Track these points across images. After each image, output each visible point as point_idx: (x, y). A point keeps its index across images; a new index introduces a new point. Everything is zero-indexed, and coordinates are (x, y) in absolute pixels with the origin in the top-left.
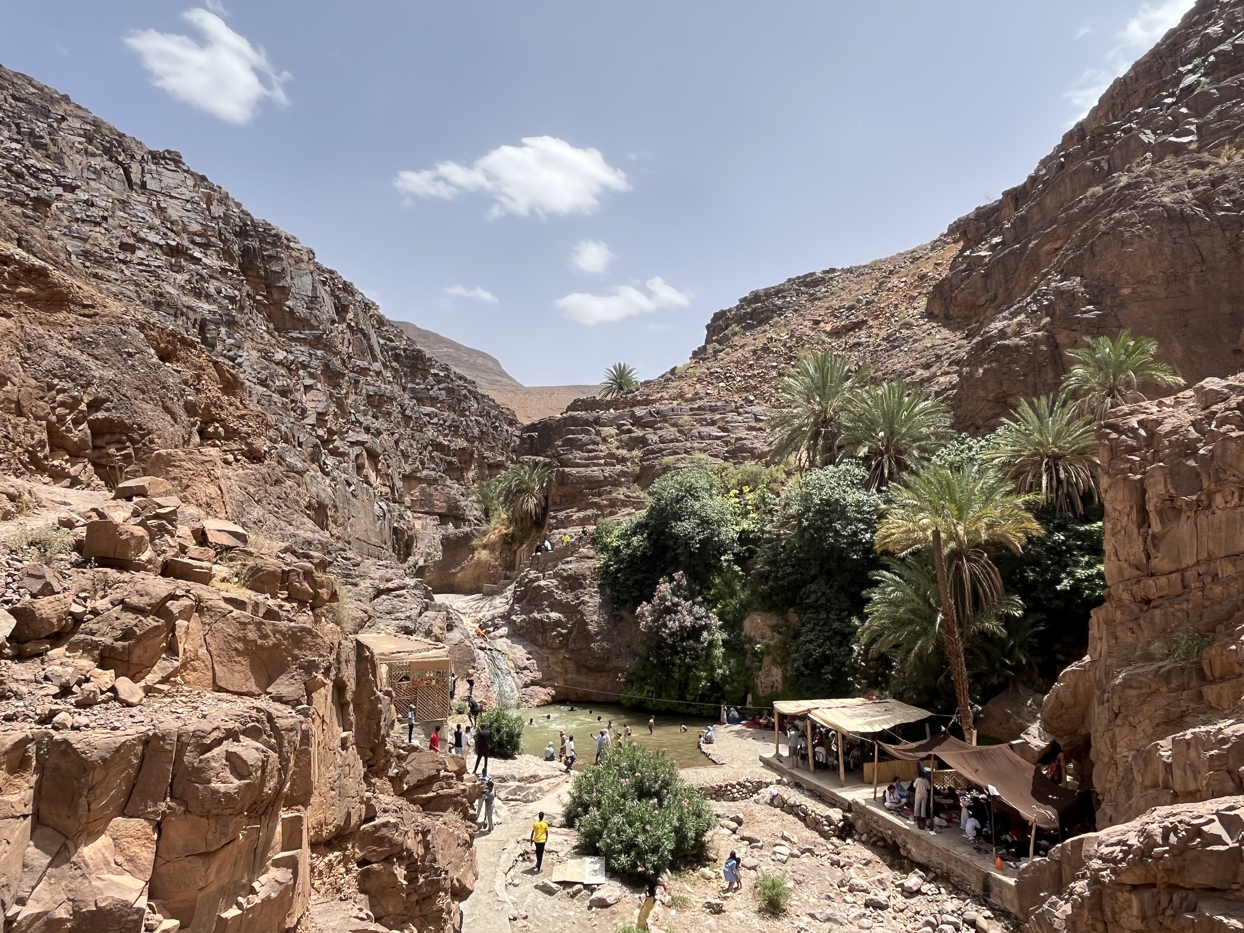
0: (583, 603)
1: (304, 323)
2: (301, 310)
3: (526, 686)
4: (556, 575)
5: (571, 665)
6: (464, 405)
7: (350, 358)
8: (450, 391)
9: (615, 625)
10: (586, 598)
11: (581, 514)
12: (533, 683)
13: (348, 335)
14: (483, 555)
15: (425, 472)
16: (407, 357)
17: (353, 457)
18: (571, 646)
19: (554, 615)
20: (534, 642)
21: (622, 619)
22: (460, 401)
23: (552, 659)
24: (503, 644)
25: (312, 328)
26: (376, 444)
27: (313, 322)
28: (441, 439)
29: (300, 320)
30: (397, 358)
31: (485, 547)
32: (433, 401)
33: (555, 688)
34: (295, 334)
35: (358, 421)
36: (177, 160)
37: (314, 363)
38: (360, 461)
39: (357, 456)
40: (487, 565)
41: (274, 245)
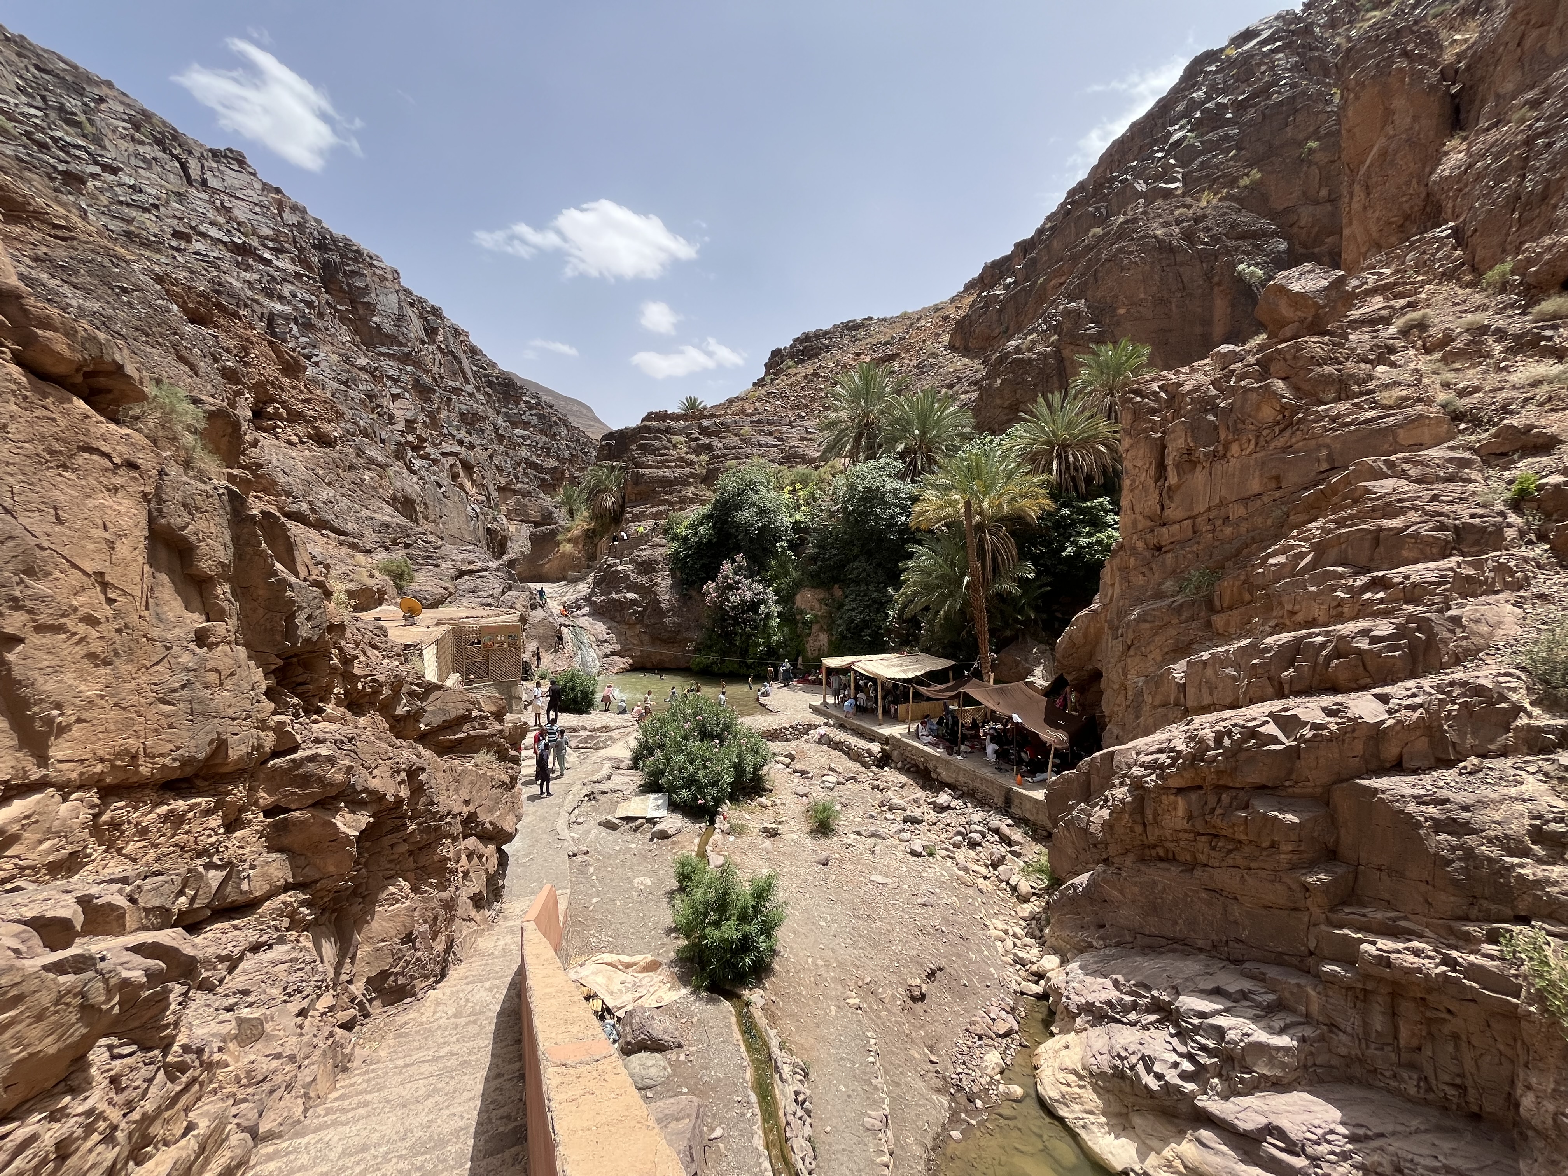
0: (656, 584)
1: (392, 340)
2: (388, 327)
3: (606, 656)
4: (632, 561)
5: (646, 638)
6: (554, 430)
7: (442, 378)
8: (541, 417)
9: (685, 603)
10: (659, 580)
11: (654, 510)
12: (613, 654)
13: (439, 356)
14: (568, 548)
15: (519, 486)
16: (499, 384)
17: (447, 466)
18: (647, 621)
19: (631, 595)
20: (613, 619)
21: (690, 598)
22: (551, 427)
23: (629, 633)
24: (585, 622)
25: (401, 344)
26: (470, 456)
27: (401, 338)
28: (534, 458)
29: (387, 336)
30: (490, 384)
31: (569, 541)
32: (526, 425)
33: (632, 657)
34: (384, 350)
35: (450, 434)
36: (241, 161)
37: (404, 378)
38: (455, 470)
39: (452, 466)
40: (571, 556)
41: (356, 260)
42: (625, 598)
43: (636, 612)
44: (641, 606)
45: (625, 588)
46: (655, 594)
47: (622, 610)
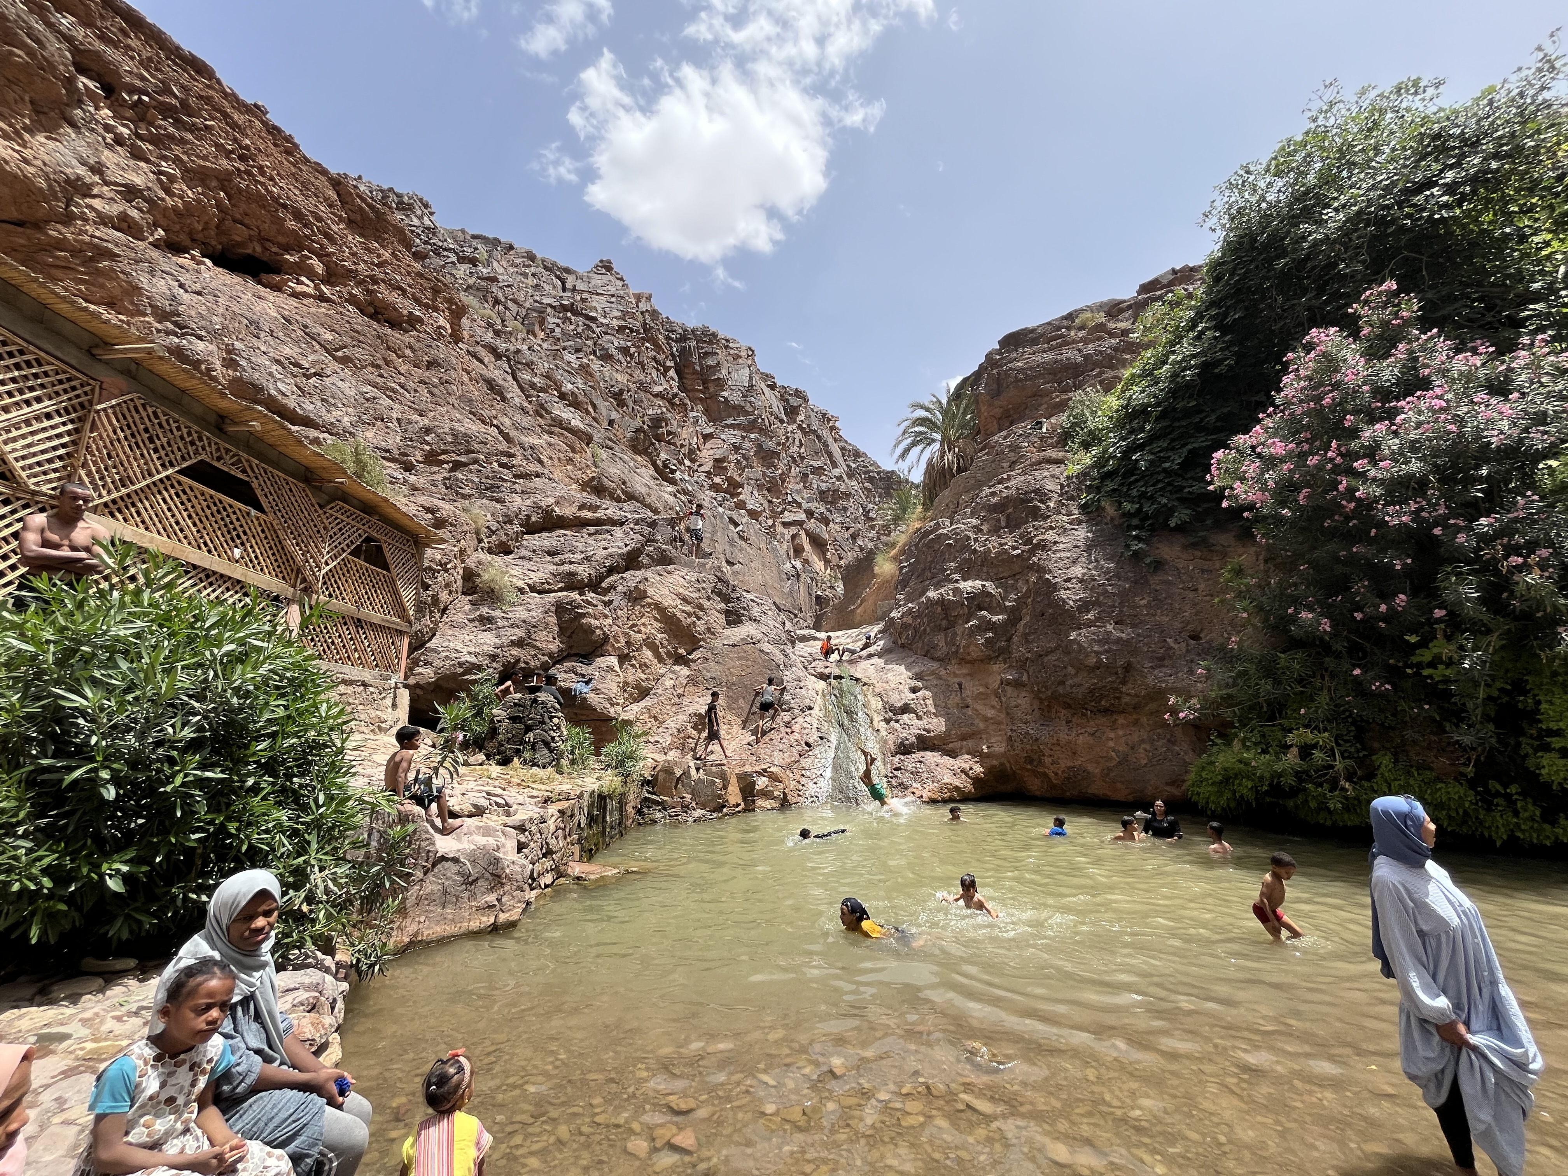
1: (739, 410)
2: (735, 398)
3: (904, 749)
4: (976, 509)
5: (1023, 701)
7: (802, 458)
10: (1050, 536)
12: (925, 743)
14: (889, 570)
17: (788, 537)
18: (1019, 651)
20: (929, 654)
24: (868, 667)
25: (747, 413)
26: (823, 532)
27: (748, 408)
29: (735, 407)
35: (795, 501)
38: (797, 541)
39: (794, 537)
42: (956, 591)
43: (989, 626)
44: (1003, 610)
45: (958, 570)
46: (1041, 570)
47: (952, 625)
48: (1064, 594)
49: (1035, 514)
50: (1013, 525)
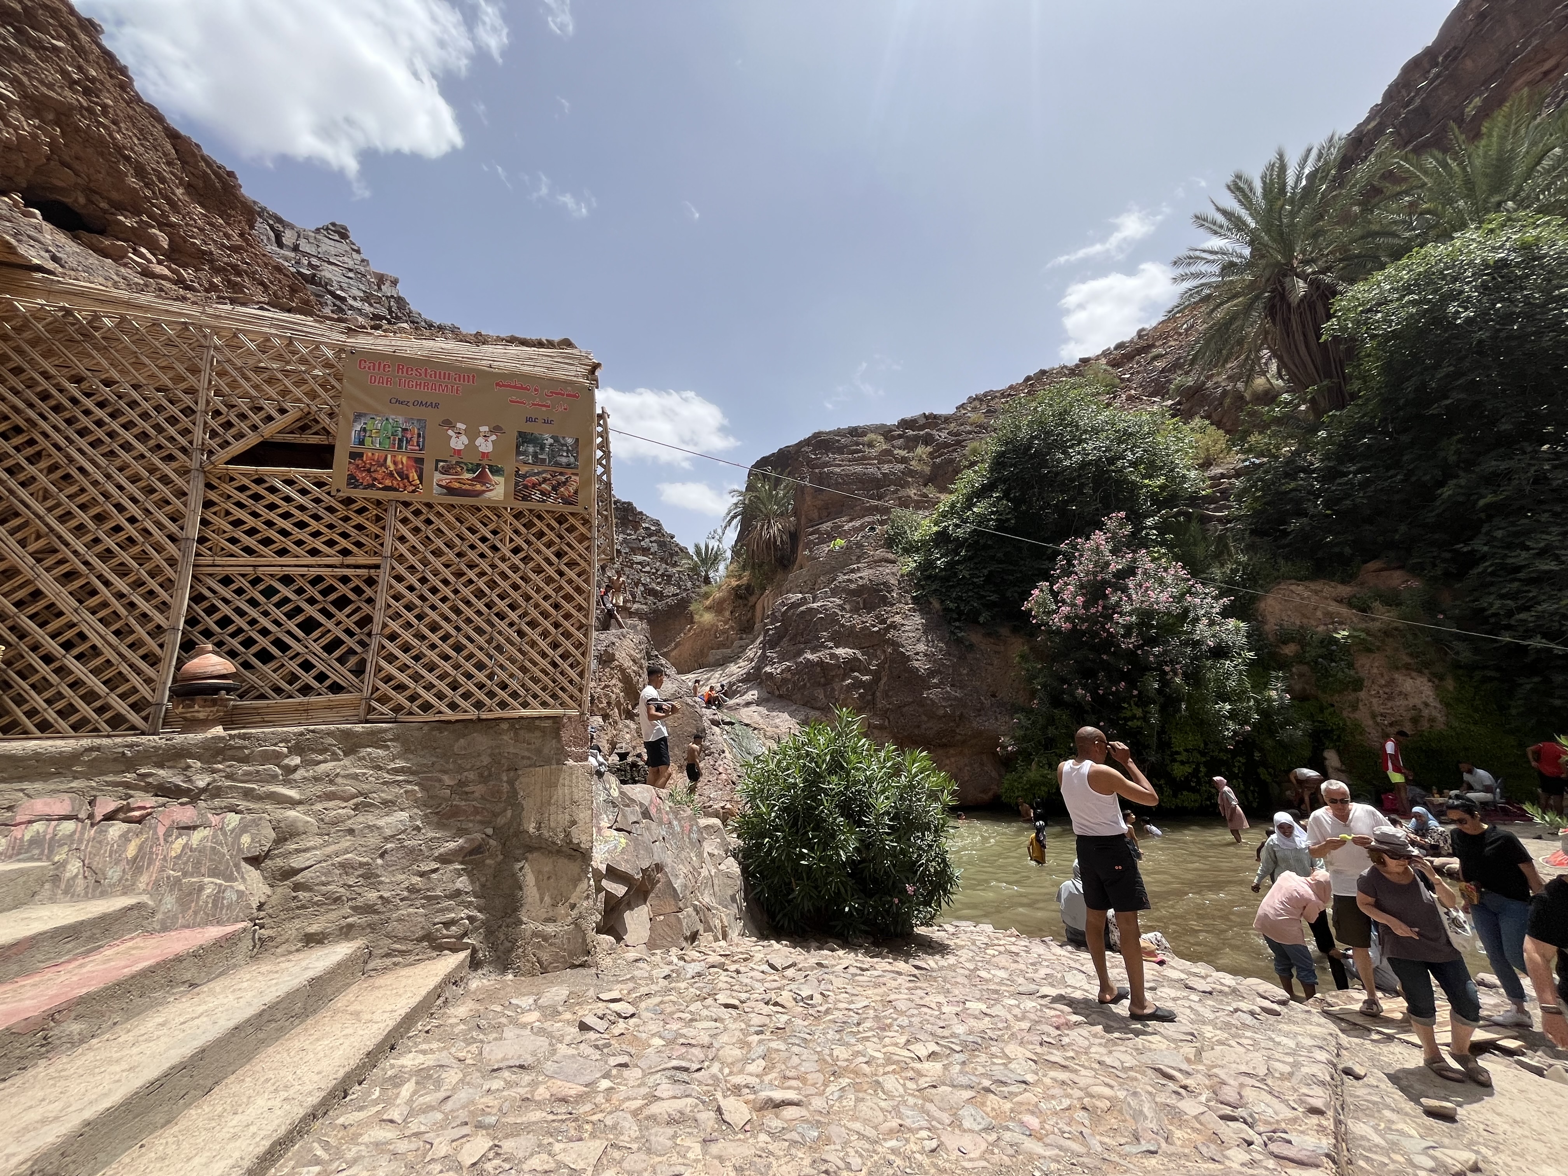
9: (962, 658)
19: (843, 652)
20: (808, 703)
22: (672, 555)
24: (753, 715)
28: (654, 585)
31: (708, 609)
32: (645, 551)
36: (343, 235)
40: (712, 630)
42: (833, 656)
44: (867, 672)
45: (831, 639)
46: (896, 645)
47: (828, 682)
48: (916, 664)
49: (884, 601)
50: (869, 607)
